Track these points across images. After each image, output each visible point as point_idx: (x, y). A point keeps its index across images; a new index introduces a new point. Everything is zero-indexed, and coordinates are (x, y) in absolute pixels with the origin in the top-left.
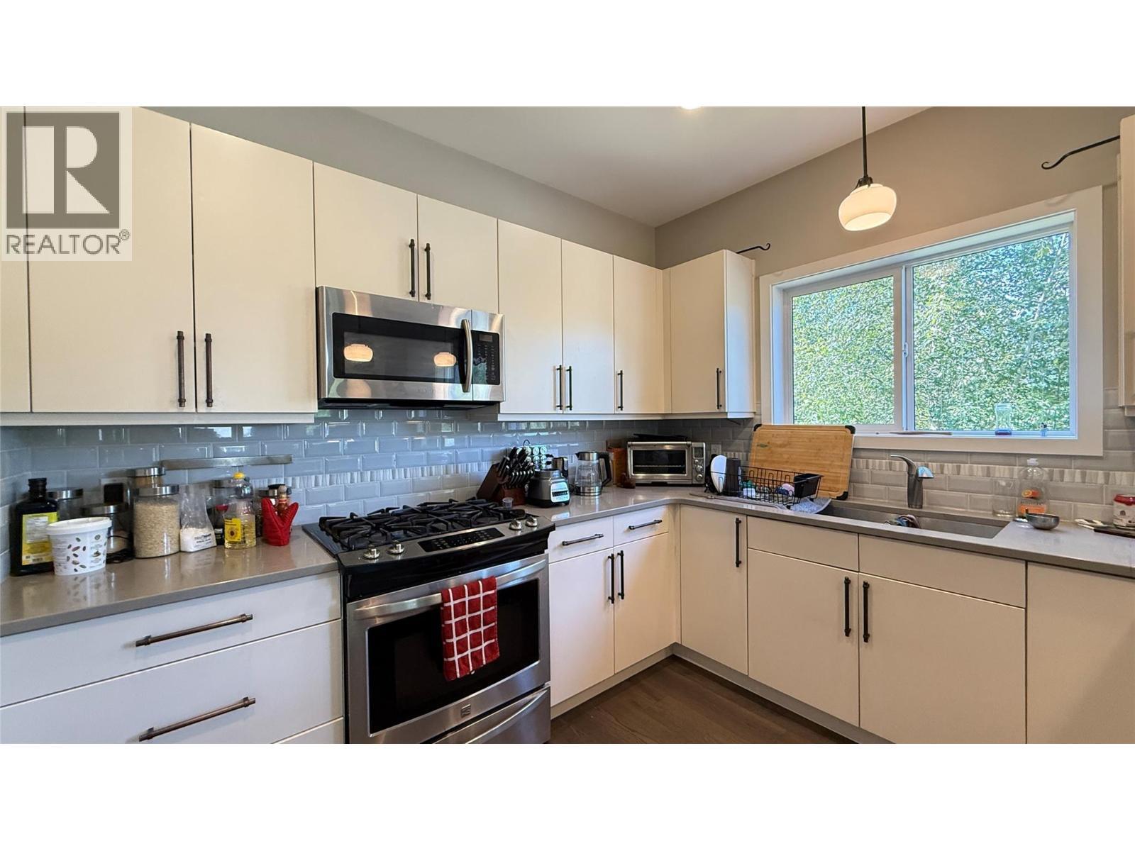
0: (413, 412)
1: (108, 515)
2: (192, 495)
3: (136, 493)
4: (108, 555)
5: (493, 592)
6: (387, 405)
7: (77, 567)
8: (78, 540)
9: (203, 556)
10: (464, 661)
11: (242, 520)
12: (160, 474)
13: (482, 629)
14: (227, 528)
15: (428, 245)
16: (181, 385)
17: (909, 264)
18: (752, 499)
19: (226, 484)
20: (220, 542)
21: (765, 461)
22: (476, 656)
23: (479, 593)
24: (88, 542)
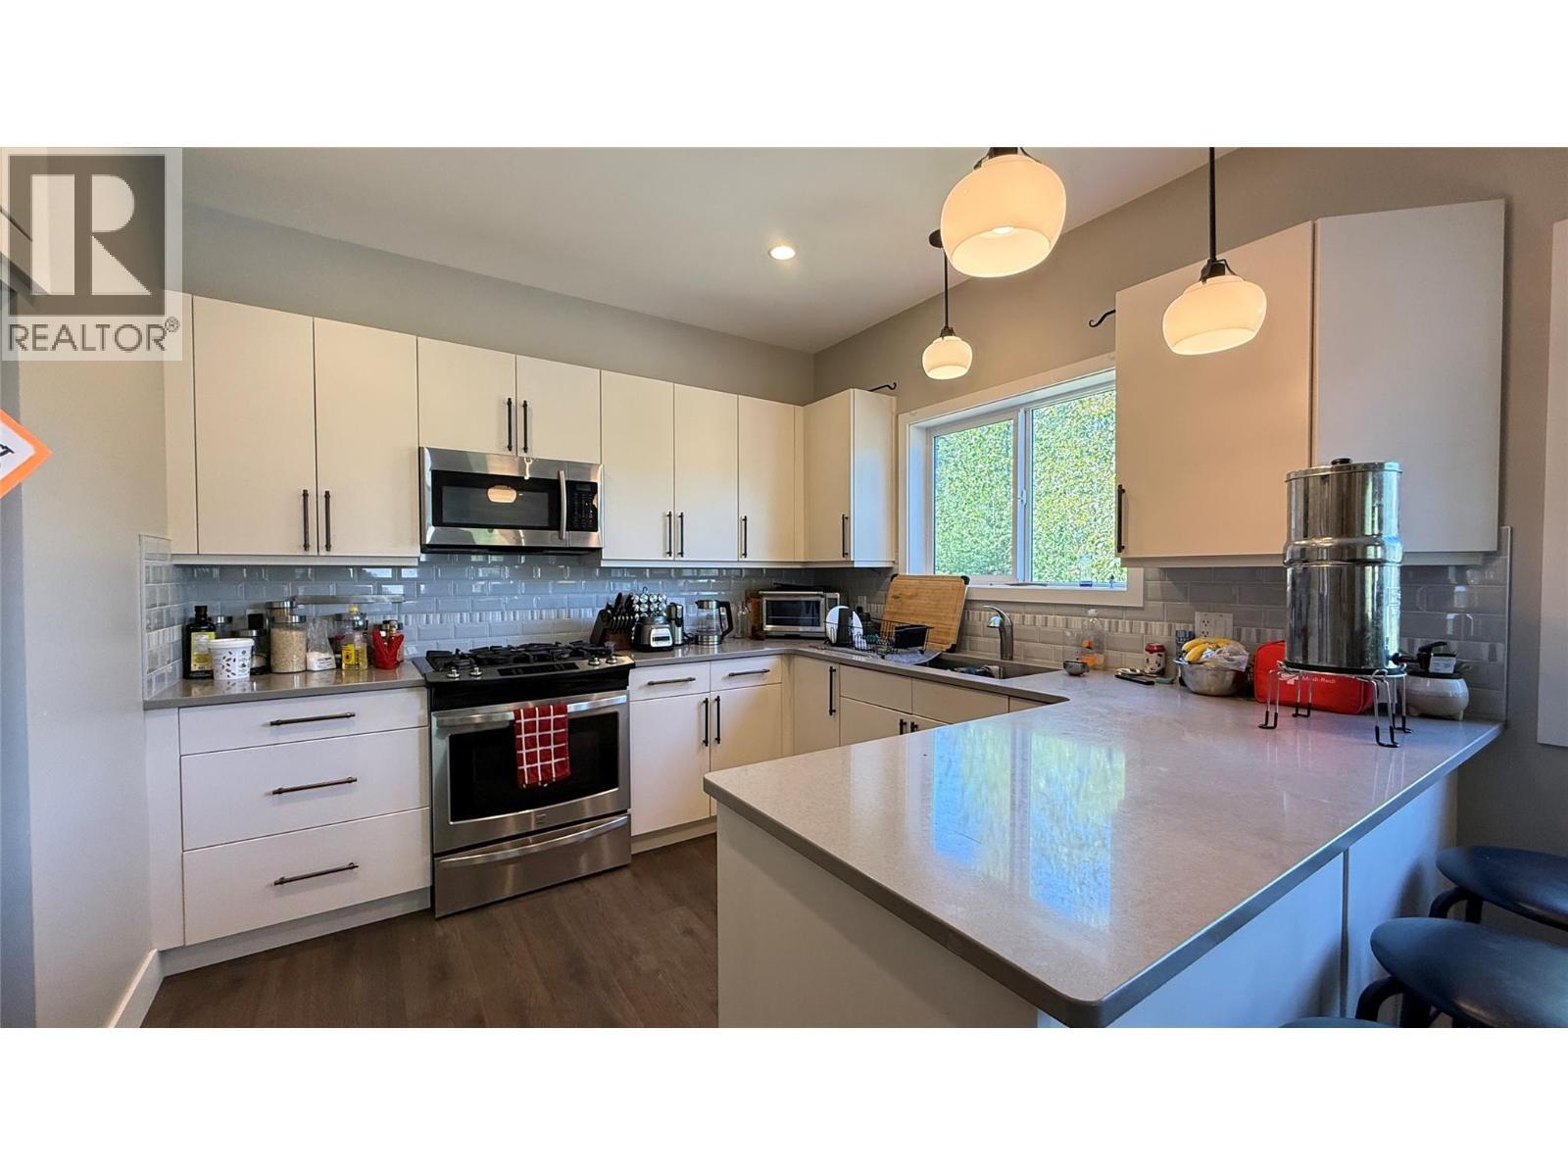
0: (523, 558)
1: (252, 637)
2: (317, 625)
3: (272, 620)
4: (252, 669)
5: (563, 716)
6: (485, 550)
7: (230, 674)
8: (230, 653)
9: (325, 675)
10: (533, 771)
11: (356, 646)
12: (292, 607)
13: (552, 747)
14: (344, 653)
15: (525, 402)
16: (306, 533)
17: (1028, 408)
18: (862, 650)
19: (344, 618)
20: (339, 666)
21: (895, 613)
22: (546, 770)
23: (550, 715)
24: (238, 655)
